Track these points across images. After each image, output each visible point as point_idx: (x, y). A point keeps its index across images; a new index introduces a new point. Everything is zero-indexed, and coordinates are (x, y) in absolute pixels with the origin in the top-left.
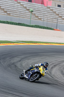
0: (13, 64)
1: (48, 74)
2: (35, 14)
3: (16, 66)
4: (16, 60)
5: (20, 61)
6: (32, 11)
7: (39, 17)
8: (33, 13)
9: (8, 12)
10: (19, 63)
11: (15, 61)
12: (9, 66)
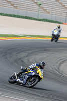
0: (20, 59)
1: (56, 70)
2: (43, 7)
3: (22, 61)
4: (23, 54)
5: (27, 56)
6: (40, 4)
7: (48, 11)
8: (41, 6)
9: (15, 5)
10: (26, 58)
11: (22, 56)
12: (16, 61)
